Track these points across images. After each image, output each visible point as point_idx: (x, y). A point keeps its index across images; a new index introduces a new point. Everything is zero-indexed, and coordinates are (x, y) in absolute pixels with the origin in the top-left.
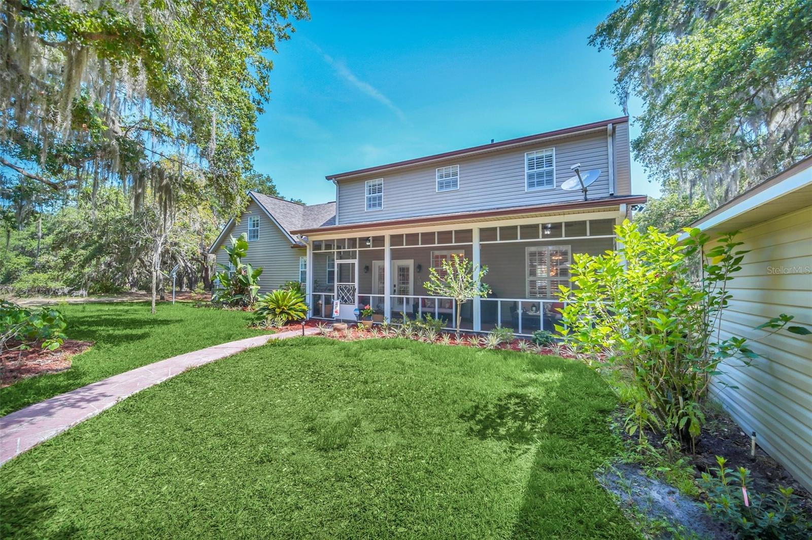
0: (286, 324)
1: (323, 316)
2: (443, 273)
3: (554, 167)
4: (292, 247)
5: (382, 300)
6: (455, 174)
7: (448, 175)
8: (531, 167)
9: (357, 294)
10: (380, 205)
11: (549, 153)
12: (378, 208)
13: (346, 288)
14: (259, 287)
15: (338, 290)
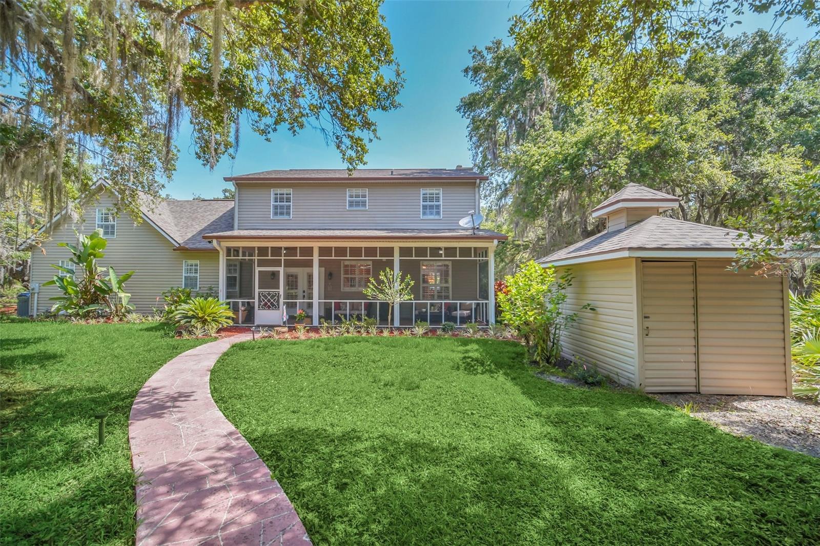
0: (219, 331)
1: (240, 322)
2: (380, 282)
3: (441, 203)
4: (174, 250)
5: (310, 305)
6: (364, 196)
7: (357, 196)
8: (425, 200)
9: (282, 300)
10: (288, 214)
11: (437, 192)
12: (286, 217)
13: (269, 294)
14: (130, 295)
15: (259, 297)
